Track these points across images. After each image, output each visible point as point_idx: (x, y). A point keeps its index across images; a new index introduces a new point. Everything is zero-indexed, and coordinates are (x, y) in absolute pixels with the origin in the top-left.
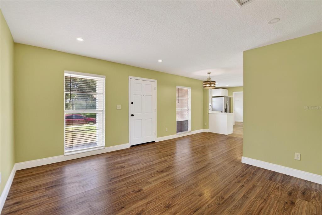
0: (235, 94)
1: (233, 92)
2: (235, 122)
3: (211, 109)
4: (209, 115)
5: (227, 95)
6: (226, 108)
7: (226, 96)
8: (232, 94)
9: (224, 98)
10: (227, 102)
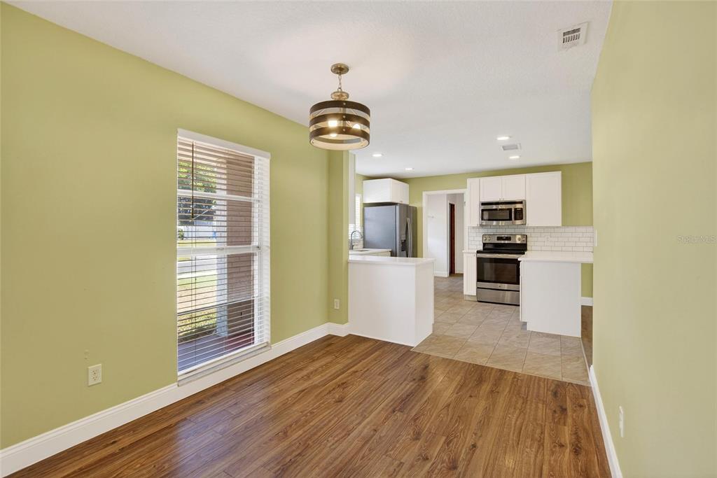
0: (429, 196)
1: (424, 193)
2: (435, 277)
3: (362, 242)
4: (349, 265)
5: (406, 202)
6: (403, 239)
7: (404, 203)
8: (420, 198)
9: (398, 207)
10: (408, 219)
